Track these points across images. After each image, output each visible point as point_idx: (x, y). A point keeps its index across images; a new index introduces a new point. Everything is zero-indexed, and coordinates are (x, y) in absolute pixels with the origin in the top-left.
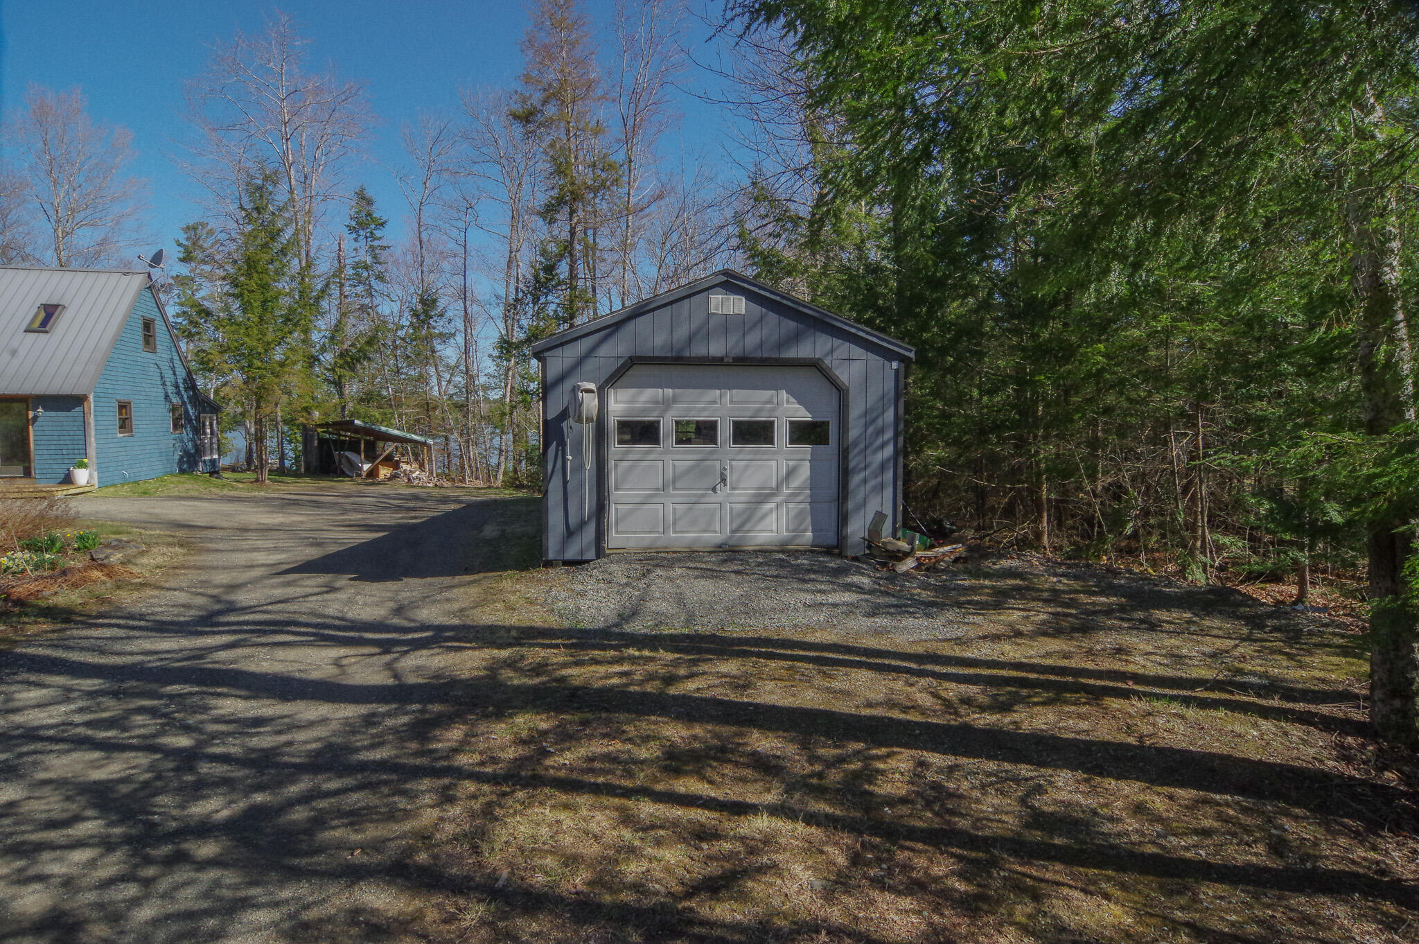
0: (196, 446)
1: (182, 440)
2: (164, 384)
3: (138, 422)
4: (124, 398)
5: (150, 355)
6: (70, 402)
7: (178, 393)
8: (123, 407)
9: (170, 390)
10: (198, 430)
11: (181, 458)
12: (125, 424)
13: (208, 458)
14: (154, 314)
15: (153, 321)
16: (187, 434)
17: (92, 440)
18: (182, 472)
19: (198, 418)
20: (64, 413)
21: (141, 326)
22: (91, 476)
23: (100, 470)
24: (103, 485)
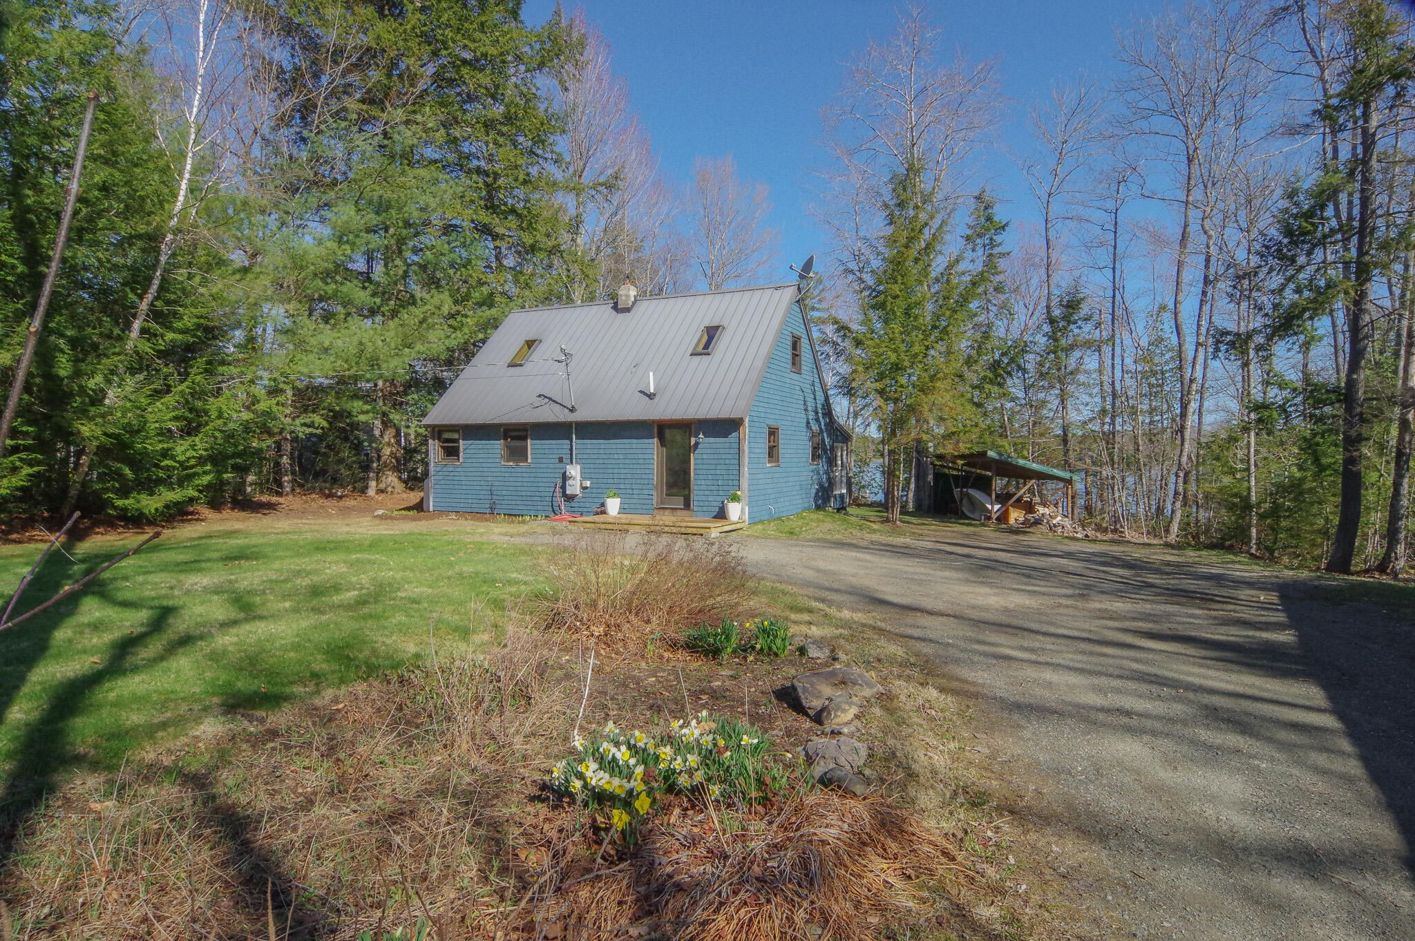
0: (829, 479)
1: (818, 473)
2: (806, 410)
3: (784, 450)
4: (772, 423)
5: (796, 377)
6: (726, 427)
7: (817, 420)
8: (773, 432)
9: (811, 416)
10: (831, 462)
11: (818, 491)
12: (773, 452)
13: (837, 492)
14: (801, 331)
15: (799, 338)
16: (822, 466)
17: (745, 470)
18: (818, 507)
19: (832, 448)
20: (721, 440)
21: (790, 343)
22: (742, 510)
23: (751, 504)
24: (754, 521)
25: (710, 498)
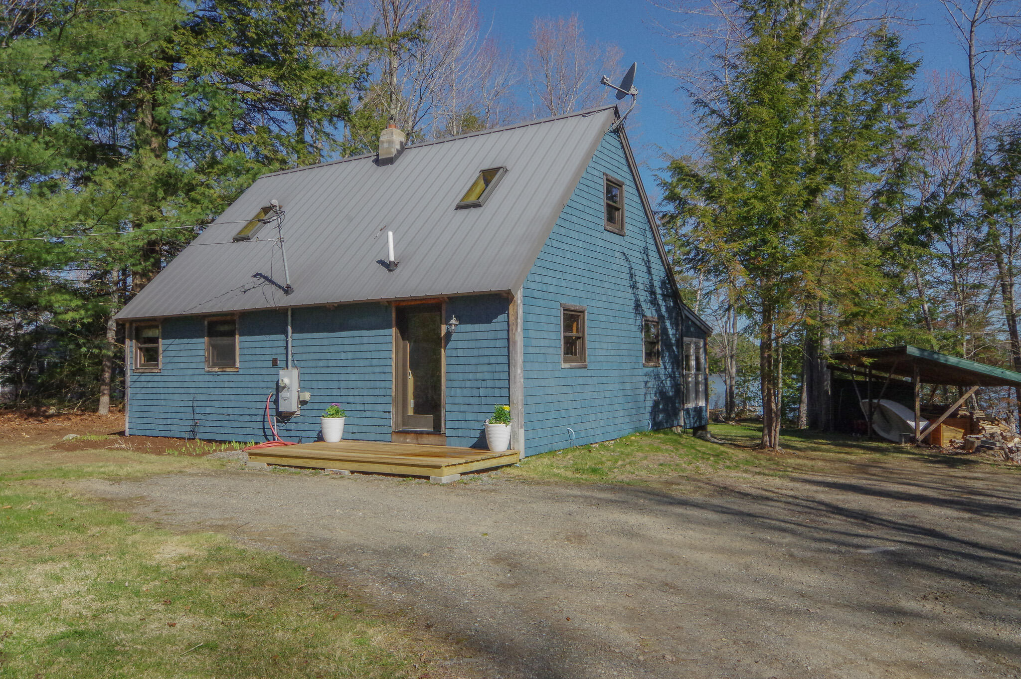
0: (676, 386)
1: (657, 376)
2: (634, 287)
3: (593, 344)
4: (574, 304)
5: (615, 238)
6: (489, 306)
7: (654, 302)
8: (572, 318)
9: (643, 296)
10: (679, 362)
11: (656, 404)
12: (573, 347)
13: (690, 405)
14: (622, 175)
15: (620, 185)
16: (664, 367)
17: (518, 372)
18: (657, 427)
19: (680, 343)
20: (482, 326)
21: (603, 189)
22: (513, 436)
23: (529, 425)
24: (534, 452)
25: (470, 417)
